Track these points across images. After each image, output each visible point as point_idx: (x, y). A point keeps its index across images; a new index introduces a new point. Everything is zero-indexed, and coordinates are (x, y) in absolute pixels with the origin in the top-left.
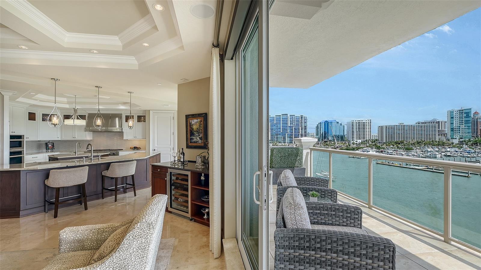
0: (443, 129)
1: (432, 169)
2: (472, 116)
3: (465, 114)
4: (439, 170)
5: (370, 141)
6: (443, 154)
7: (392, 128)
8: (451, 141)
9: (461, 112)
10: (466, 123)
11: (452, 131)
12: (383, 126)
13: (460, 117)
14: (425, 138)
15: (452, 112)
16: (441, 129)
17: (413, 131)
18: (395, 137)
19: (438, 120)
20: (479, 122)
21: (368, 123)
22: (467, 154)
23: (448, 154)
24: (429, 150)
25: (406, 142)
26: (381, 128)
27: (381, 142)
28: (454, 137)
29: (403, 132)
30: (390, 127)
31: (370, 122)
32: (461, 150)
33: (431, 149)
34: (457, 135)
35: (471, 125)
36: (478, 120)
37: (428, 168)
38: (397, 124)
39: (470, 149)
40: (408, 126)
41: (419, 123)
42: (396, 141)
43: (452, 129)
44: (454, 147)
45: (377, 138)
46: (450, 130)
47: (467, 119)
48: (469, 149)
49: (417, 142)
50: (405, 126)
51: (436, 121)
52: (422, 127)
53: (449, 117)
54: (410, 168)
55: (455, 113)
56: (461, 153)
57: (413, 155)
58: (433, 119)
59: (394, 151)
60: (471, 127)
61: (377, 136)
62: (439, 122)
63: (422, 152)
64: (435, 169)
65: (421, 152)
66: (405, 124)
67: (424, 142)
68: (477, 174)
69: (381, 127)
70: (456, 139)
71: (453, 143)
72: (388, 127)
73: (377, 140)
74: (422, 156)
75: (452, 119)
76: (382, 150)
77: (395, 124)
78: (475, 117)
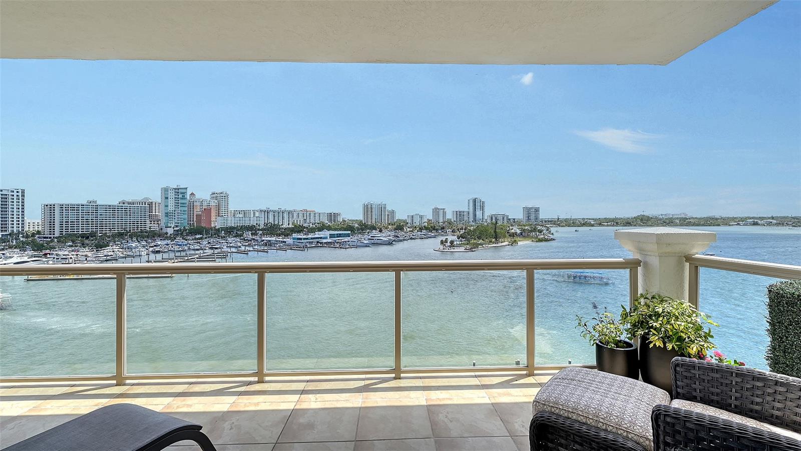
0: (157, 214)
2: (188, 198)
5: (20, 236)
6: (151, 249)
7: (74, 208)
8: (164, 231)
9: (177, 190)
10: (181, 206)
11: (166, 216)
12: (54, 205)
13: (175, 198)
14: (132, 227)
15: (165, 190)
16: (154, 214)
17: (113, 215)
19: (151, 200)
20: (195, 207)
21: (15, 197)
22: (179, 247)
23: (156, 250)
25: (101, 235)
26: (50, 209)
27: (50, 236)
28: (169, 225)
29: (94, 216)
30: (70, 206)
31: (23, 196)
32: (174, 242)
33: (136, 244)
34: (171, 222)
35: (186, 209)
36: (195, 204)
38: (85, 203)
39: (183, 241)
40: (104, 207)
41: (124, 203)
42: (80, 233)
43: (166, 213)
44: (167, 238)
45: (40, 229)
46: (164, 215)
47: (183, 201)
49: (118, 233)
50: (99, 207)
51: (148, 201)
52: (127, 209)
53: (164, 198)
55: (170, 191)
56: (172, 247)
57: (105, 256)
58: (144, 198)
59: (73, 251)
60: (187, 213)
61: (40, 224)
62: (152, 203)
63: (122, 250)
65: (120, 250)
66: (98, 203)
67: (129, 232)
69: (49, 206)
70: (170, 227)
71: (167, 233)
72: (64, 206)
73: (39, 233)
74: (121, 255)
75: (166, 200)
76: (48, 251)
77: (80, 202)
78: (191, 199)
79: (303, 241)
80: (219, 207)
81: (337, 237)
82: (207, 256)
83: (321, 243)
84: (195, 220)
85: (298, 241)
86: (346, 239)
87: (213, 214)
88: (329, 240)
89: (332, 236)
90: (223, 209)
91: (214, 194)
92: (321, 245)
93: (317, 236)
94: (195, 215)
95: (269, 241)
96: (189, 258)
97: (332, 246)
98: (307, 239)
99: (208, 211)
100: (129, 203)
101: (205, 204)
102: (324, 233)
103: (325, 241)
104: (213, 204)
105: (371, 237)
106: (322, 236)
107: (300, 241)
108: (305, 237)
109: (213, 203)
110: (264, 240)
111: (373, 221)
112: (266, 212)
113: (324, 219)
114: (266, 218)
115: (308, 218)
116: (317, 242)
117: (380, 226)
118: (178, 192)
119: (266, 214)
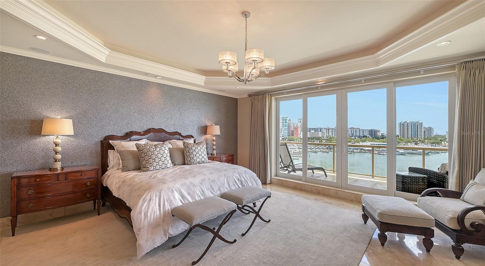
2: (288, 122)
3: (285, 119)
13: (282, 122)
36: (291, 125)
47: (286, 124)
60: (287, 129)
84: (291, 133)
87: (299, 130)
92: (364, 151)
94: (291, 131)
99: (297, 129)
101: (296, 125)
104: (299, 125)
106: (366, 145)
111: (410, 136)
112: (327, 129)
113: (366, 134)
114: (327, 133)
115: (354, 133)
116: (361, 149)
117: (416, 140)
118: (283, 120)
119: (327, 130)
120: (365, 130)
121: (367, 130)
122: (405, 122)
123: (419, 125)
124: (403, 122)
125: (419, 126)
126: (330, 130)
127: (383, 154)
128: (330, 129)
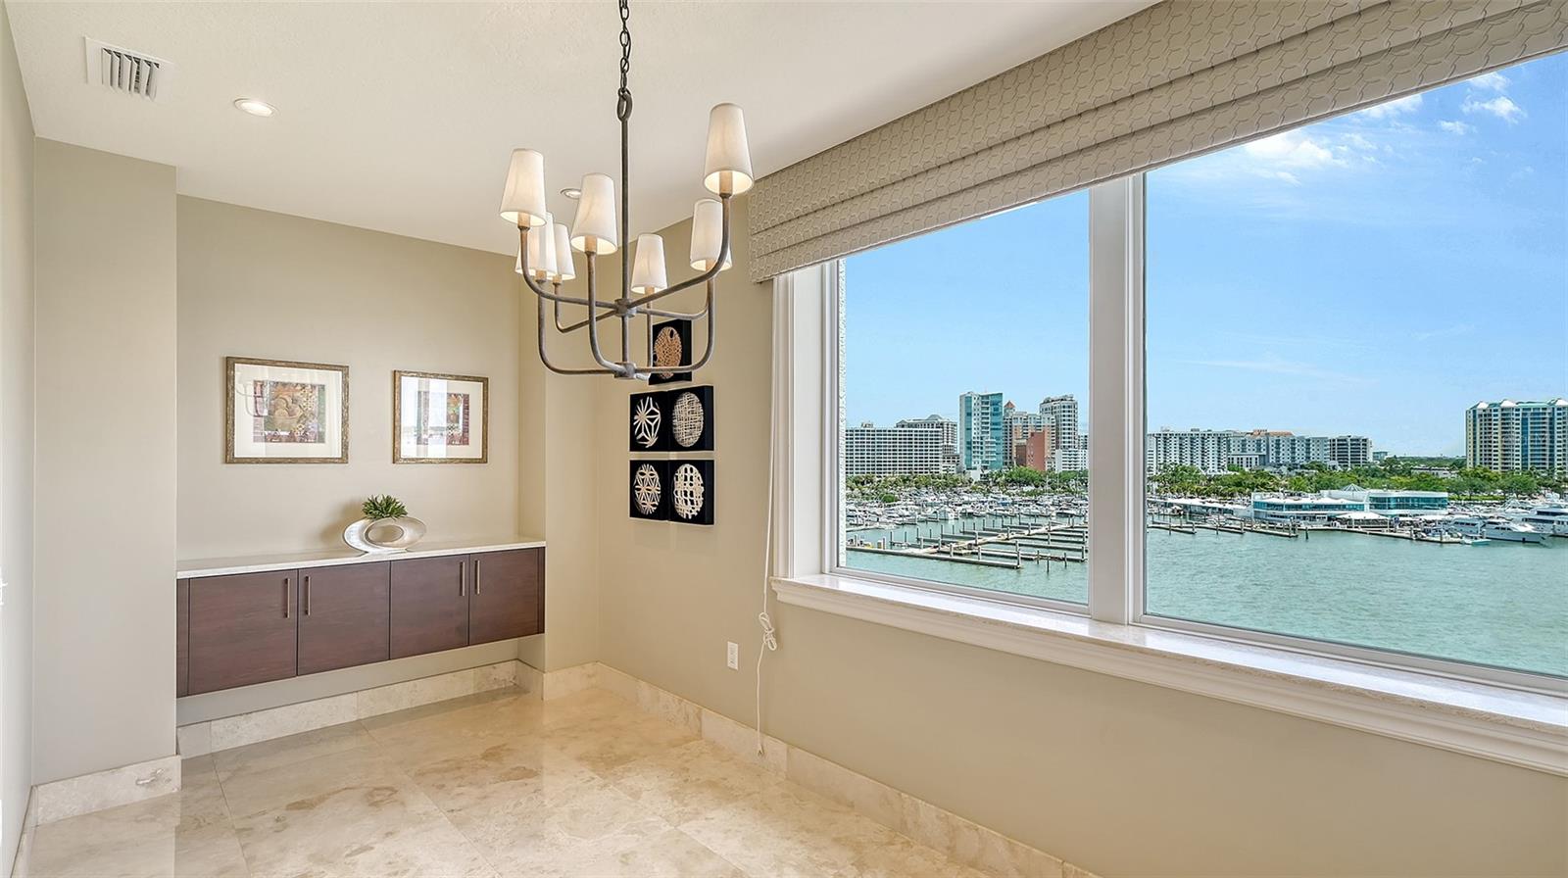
0: (950, 444)
1: (948, 553)
2: (1003, 411)
3: (992, 402)
4: (961, 555)
6: (959, 509)
8: (968, 474)
9: (984, 399)
10: (994, 429)
11: (967, 448)
13: (983, 413)
15: (967, 400)
16: (946, 444)
18: (855, 463)
19: (941, 417)
20: (1014, 428)
22: (1002, 508)
23: (968, 511)
24: (930, 501)
25: (878, 479)
28: (973, 465)
29: (870, 448)
32: (990, 499)
34: (977, 458)
35: (1000, 433)
36: (1013, 423)
37: (938, 552)
38: (859, 428)
39: (1006, 496)
40: (882, 432)
41: (903, 426)
42: (855, 475)
43: (967, 443)
44: (975, 489)
46: (964, 446)
47: (996, 419)
48: (1002, 496)
49: (902, 477)
50: (876, 432)
51: (937, 421)
52: (907, 435)
53: (964, 414)
54: (902, 555)
55: (974, 401)
56: (991, 507)
57: (900, 516)
58: (932, 415)
59: (859, 505)
60: (1001, 441)
62: (942, 423)
63: (917, 508)
64: (954, 554)
65: (915, 507)
66: (874, 428)
67: (915, 477)
68: (1032, 560)
70: (975, 469)
71: (971, 481)
74: (920, 517)
75: (969, 418)
78: (1008, 415)
79: (1285, 512)
80: (1058, 429)
81: (1398, 507)
82: (1062, 530)
83: (1343, 521)
84: (1014, 455)
85: (1271, 512)
86: (1439, 515)
87: (1048, 442)
88: (1372, 515)
89: (1379, 503)
90: (1064, 432)
91: (1048, 402)
92: (1345, 527)
93: (1326, 500)
94: (1014, 445)
95: (1185, 506)
96: (1032, 532)
97: (1385, 532)
98: (1299, 507)
99: (1037, 437)
100: (910, 426)
101: (1033, 424)
102: (1350, 493)
103: (1355, 515)
104: (1047, 424)
105: (1539, 513)
106: (1345, 502)
107: (1278, 513)
108: (1290, 501)
109: (1047, 422)
110: (1171, 505)
111: (1516, 463)
112: (1162, 439)
113: (1320, 455)
114: (1162, 452)
115: (1271, 452)
116: (1330, 519)
117: (1545, 478)
118: (987, 403)
119: (1162, 442)
120: (1318, 440)
121: (1324, 439)
122: (1495, 405)
123: (1556, 417)
124: (1484, 406)
125: (1557, 421)
126: (1173, 443)
127: (1439, 539)
128: (1173, 439)
